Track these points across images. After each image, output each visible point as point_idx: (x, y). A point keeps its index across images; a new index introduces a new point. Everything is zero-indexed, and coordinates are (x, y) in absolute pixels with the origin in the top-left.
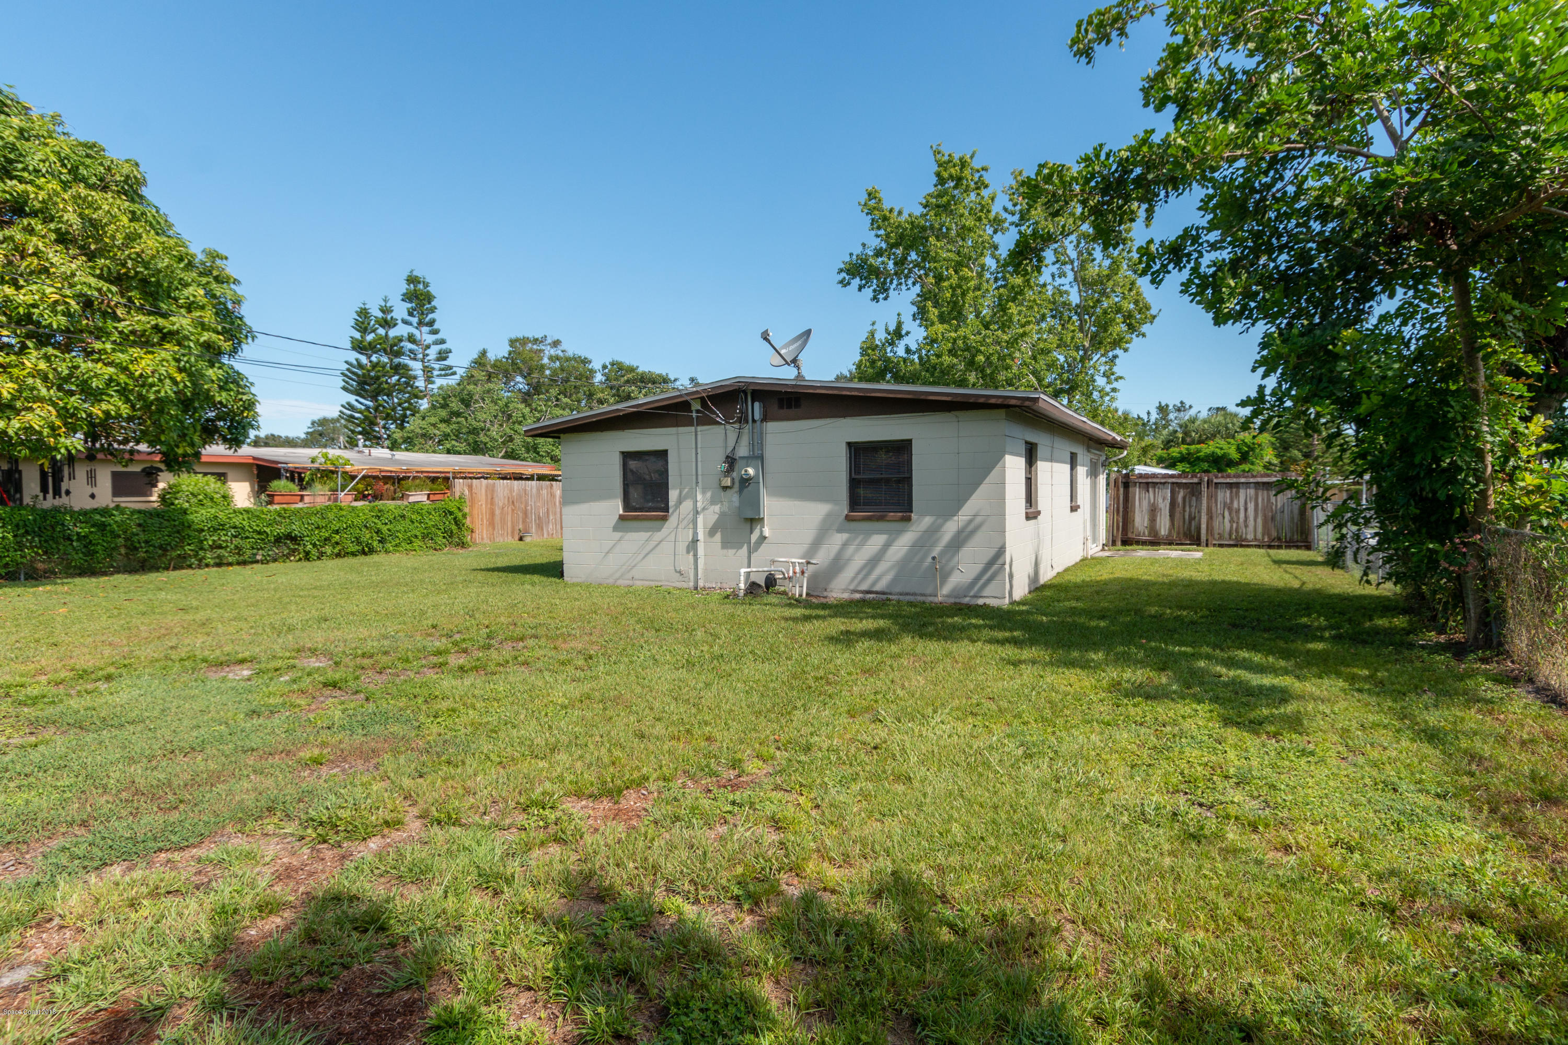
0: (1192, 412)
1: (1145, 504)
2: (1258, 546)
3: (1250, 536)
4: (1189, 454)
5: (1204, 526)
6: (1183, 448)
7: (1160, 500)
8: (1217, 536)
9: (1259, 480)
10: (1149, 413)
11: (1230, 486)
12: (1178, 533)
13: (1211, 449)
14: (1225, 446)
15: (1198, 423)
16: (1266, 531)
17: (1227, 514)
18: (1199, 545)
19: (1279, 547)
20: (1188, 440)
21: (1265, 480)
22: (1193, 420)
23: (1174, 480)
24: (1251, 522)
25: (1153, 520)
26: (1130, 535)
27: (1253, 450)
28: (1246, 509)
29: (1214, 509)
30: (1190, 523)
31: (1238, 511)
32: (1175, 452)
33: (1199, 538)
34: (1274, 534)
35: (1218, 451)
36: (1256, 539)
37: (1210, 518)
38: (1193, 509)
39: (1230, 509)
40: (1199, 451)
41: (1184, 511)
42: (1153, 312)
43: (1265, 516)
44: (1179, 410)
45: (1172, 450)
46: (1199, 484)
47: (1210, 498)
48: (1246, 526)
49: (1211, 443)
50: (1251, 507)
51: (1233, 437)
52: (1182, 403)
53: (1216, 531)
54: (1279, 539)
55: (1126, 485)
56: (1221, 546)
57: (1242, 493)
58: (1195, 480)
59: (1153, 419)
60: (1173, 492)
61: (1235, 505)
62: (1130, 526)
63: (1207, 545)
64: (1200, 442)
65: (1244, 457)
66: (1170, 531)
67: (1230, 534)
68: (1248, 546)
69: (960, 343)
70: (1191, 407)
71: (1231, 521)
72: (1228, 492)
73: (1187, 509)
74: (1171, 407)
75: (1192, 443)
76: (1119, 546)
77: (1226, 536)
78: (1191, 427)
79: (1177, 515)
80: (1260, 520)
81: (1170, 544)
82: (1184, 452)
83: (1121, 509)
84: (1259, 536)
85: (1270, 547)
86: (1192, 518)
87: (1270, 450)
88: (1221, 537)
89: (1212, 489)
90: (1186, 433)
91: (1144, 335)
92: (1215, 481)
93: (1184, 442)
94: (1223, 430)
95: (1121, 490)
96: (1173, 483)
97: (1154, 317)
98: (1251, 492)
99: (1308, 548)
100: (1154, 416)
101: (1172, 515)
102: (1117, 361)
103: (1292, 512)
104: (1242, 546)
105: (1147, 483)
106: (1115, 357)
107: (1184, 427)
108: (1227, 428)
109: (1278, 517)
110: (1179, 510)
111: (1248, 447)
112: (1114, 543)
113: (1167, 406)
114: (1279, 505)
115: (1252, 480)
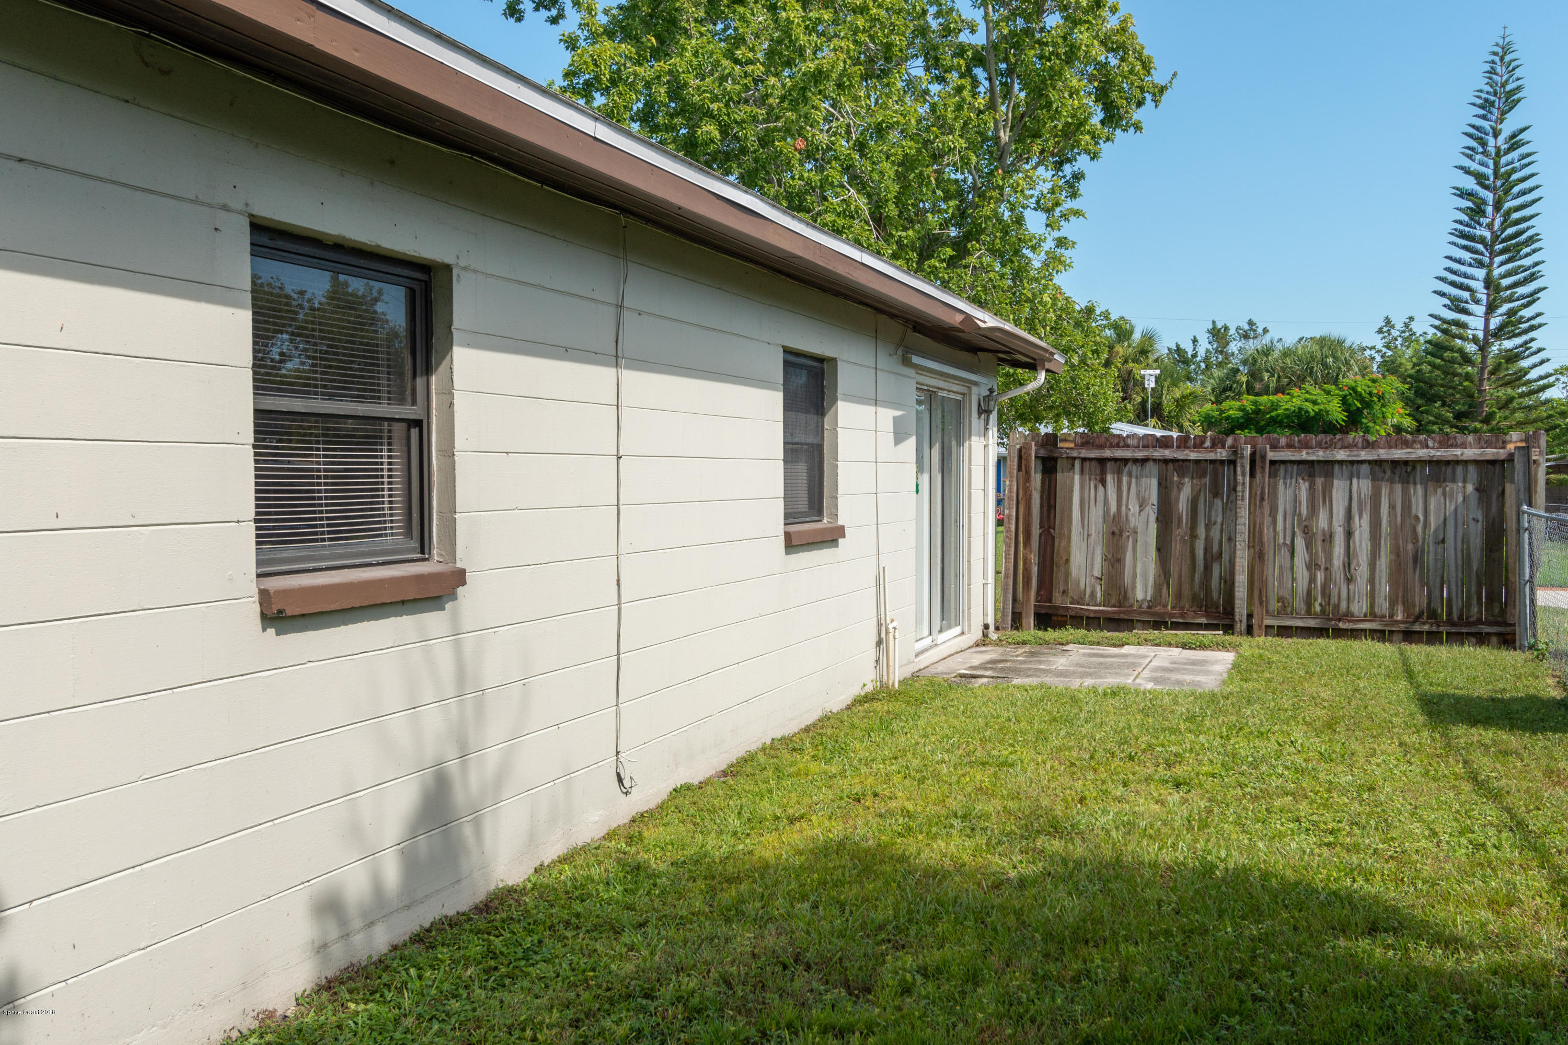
0: (1266, 340)
1: (1096, 514)
2: (1381, 635)
3: (1360, 607)
4: (1257, 412)
5: (1241, 579)
6: (1247, 401)
7: (1134, 507)
8: (1275, 605)
9: (1383, 454)
10: (1195, 341)
11: (1310, 469)
12: (1179, 596)
13: (1297, 402)
14: (1322, 398)
15: (1276, 354)
16: (1400, 593)
17: (1300, 543)
18: (1229, 628)
19: (1432, 638)
20: (1258, 386)
21: (1398, 454)
22: (1267, 352)
23: (1168, 453)
24: (1362, 570)
25: (1114, 560)
26: (1058, 600)
27: (1368, 405)
28: (1349, 534)
29: (1267, 532)
30: (1207, 568)
31: (1328, 538)
32: (1232, 408)
33: (1229, 611)
34: (1420, 599)
35: (1309, 407)
36: (1372, 615)
37: (1258, 556)
38: (1215, 533)
39: (1307, 531)
40: (1274, 406)
41: (1194, 536)
42: (1159, 77)
43: (1397, 552)
44: (1246, 337)
45: (1226, 404)
46: (1232, 463)
47: (1257, 500)
48: (1349, 580)
49: (1296, 391)
50: (1362, 526)
51: (1336, 382)
52: (1251, 323)
53: (1274, 590)
54: (1433, 615)
55: (1049, 465)
56: (1284, 632)
57: (1339, 489)
58: (1222, 454)
59: (1201, 353)
60: (1164, 488)
61: (1322, 522)
62: (1059, 575)
63: (1250, 631)
64: (1280, 390)
65: (1354, 419)
66: (1158, 588)
67: (1309, 603)
68: (1354, 634)
69: (661, 92)
70: (1265, 331)
71: (1312, 566)
72: (1304, 486)
73: (1201, 531)
74: (1232, 331)
75: (1266, 391)
76: (1030, 632)
77: (1299, 604)
78: (1262, 361)
79: (1177, 548)
80: (1384, 563)
81: (1157, 625)
82: (1250, 407)
83: (1036, 531)
84: (1383, 606)
85: (1409, 636)
86: (1212, 557)
87: (1399, 405)
88: (1285, 608)
89: (1263, 477)
90: (1254, 375)
91: (1138, 127)
92: (1271, 455)
93: (1250, 390)
94: (1317, 368)
95: (1037, 479)
96: (1166, 461)
97: (1162, 90)
98: (1363, 486)
99: (1508, 641)
100: (1204, 345)
101: (1163, 548)
102: (1082, 186)
103: (1465, 539)
104: (1339, 633)
105: (1102, 461)
106: (1078, 176)
107: (1251, 362)
108: (1325, 366)
109: (1430, 559)
110: (1179, 533)
111: (1362, 400)
112: (1017, 621)
113: (1226, 328)
114: (1434, 522)
115: (1364, 455)
